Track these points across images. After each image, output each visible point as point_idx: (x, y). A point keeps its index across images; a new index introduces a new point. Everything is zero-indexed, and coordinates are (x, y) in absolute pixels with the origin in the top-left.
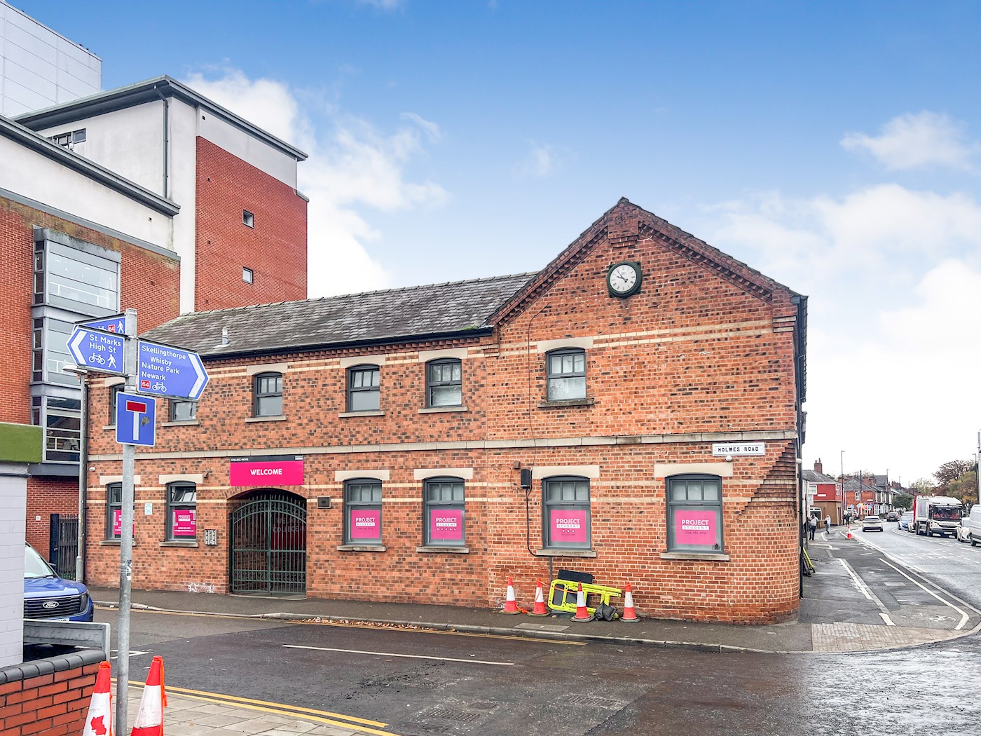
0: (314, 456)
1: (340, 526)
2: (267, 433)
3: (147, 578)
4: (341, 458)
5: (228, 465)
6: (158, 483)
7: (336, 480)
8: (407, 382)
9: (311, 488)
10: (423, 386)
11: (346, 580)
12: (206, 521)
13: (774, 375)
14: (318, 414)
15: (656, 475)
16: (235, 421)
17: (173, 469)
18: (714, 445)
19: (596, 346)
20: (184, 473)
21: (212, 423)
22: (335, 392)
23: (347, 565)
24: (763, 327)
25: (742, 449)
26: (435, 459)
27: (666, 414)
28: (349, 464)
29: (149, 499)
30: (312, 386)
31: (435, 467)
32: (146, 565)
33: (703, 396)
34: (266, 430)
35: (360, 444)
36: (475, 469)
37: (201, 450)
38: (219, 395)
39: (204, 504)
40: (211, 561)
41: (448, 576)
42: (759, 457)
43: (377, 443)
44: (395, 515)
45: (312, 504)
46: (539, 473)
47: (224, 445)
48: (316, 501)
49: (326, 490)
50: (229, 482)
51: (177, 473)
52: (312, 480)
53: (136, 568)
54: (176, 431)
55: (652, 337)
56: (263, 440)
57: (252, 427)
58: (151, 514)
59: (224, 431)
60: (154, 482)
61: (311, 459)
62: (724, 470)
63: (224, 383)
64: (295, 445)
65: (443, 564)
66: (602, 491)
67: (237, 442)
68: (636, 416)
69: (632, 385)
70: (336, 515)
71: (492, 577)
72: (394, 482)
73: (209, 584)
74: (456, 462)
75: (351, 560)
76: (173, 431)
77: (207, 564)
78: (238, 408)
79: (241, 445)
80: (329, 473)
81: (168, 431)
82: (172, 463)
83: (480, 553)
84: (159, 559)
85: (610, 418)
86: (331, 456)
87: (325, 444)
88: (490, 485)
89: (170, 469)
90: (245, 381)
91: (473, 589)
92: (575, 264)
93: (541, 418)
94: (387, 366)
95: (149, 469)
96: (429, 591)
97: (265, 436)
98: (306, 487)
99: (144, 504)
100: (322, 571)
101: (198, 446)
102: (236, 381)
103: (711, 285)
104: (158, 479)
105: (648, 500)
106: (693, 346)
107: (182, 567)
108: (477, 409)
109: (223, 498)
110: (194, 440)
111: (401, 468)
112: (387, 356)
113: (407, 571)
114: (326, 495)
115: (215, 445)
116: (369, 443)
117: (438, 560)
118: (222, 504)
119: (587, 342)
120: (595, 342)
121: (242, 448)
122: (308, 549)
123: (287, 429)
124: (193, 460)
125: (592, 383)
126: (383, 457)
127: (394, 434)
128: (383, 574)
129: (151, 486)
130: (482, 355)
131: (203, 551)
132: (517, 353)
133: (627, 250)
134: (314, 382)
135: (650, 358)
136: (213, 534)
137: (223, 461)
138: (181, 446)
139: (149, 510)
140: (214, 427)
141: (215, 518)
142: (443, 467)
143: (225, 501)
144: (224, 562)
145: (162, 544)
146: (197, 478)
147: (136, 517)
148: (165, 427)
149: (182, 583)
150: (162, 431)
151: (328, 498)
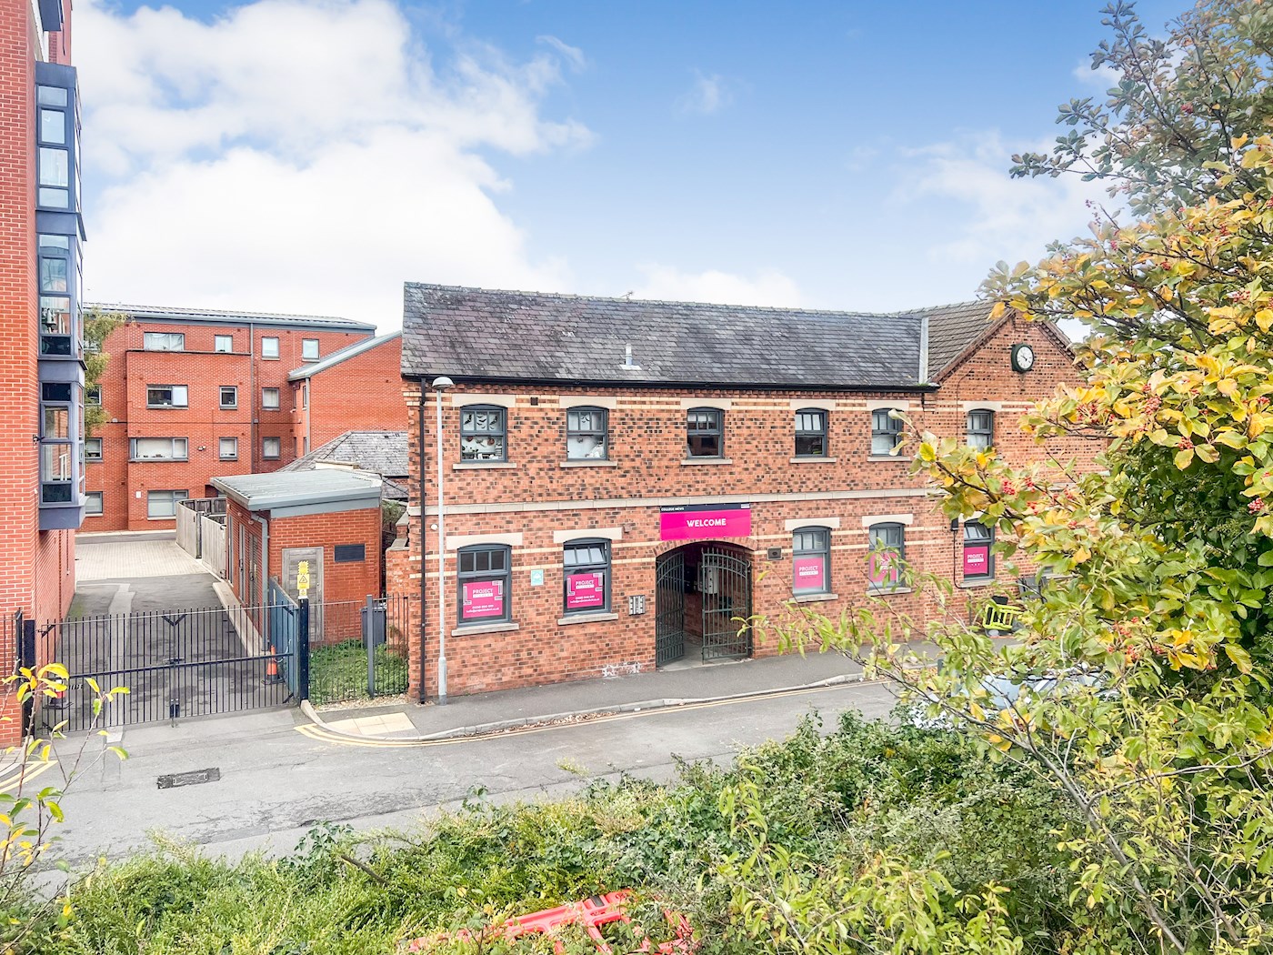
0: (762, 505)
1: (791, 577)
2: (706, 478)
3: (536, 670)
4: (792, 505)
5: (658, 516)
6: (552, 541)
7: (786, 530)
8: (855, 430)
9: (758, 540)
12: (628, 586)
14: (766, 458)
16: (665, 462)
17: (576, 523)
19: (1003, 410)
20: (594, 527)
21: (633, 464)
22: (784, 435)
26: (881, 506)
28: (800, 512)
29: (537, 564)
30: (760, 428)
31: (881, 514)
32: (534, 653)
34: (706, 474)
35: (811, 491)
37: (620, 498)
38: (644, 430)
39: (625, 565)
40: (635, 634)
43: (827, 490)
44: (845, 562)
45: (760, 556)
47: (650, 491)
48: (765, 552)
49: (775, 540)
50: (659, 535)
51: (582, 528)
52: (760, 529)
53: (517, 660)
54: (581, 473)
56: (700, 486)
57: (687, 471)
58: (542, 583)
59: (651, 475)
60: (546, 541)
61: (759, 508)
63: (650, 416)
64: (741, 492)
67: (668, 488)
70: (787, 566)
71: (928, 611)
72: (844, 529)
73: (632, 663)
74: (899, 508)
76: (575, 473)
77: (630, 638)
78: (669, 447)
79: (673, 491)
80: (779, 521)
81: (567, 473)
82: (576, 515)
84: (556, 642)
86: (781, 504)
87: (774, 492)
88: (926, 529)
89: (572, 524)
90: (678, 415)
94: (838, 412)
95: (536, 524)
97: (703, 482)
98: (754, 538)
99: (529, 572)
101: (614, 493)
102: (666, 415)
104: (552, 537)
107: (593, 647)
109: (650, 556)
110: (608, 485)
111: (850, 515)
114: (776, 545)
115: (639, 492)
116: (819, 491)
118: (649, 563)
120: (1003, 406)
121: (675, 496)
122: (755, 605)
123: (731, 473)
124: (608, 511)
126: (833, 504)
127: (844, 481)
129: (541, 546)
130: (920, 409)
131: (623, 623)
132: (947, 410)
134: (761, 424)
136: (640, 600)
137: (650, 511)
138: (589, 492)
139: (537, 578)
140: (637, 470)
141: (641, 581)
142: (888, 513)
143: (654, 559)
144: (653, 632)
145: (561, 622)
146: (614, 533)
147: (517, 590)
148: (563, 469)
149: (592, 668)
150: (558, 473)
151: (780, 549)
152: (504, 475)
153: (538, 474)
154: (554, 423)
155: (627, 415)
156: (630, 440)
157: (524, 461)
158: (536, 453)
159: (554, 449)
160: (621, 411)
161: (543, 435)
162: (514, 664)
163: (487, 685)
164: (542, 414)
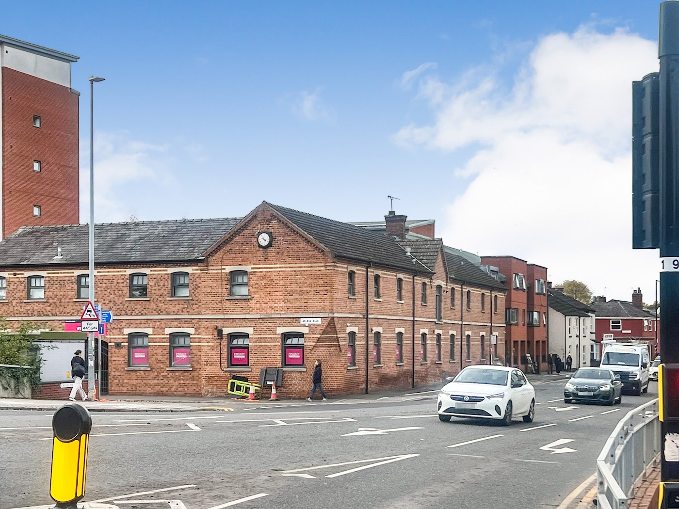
1: (127, 357)
4: (127, 321)
5: (64, 324)
7: (124, 333)
8: (161, 283)
10: (170, 286)
11: (130, 385)
13: (326, 288)
14: (114, 298)
15: (277, 333)
16: (67, 300)
18: (301, 319)
19: (252, 270)
21: (53, 301)
22: (123, 287)
23: (130, 377)
24: (322, 267)
25: (312, 321)
26: (176, 323)
27: (282, 304)
28: (132, 325)
30: (111, 283)
31: (176, 328)
33: (297, 296)
35: (137, 315)
36: (195, 328)
37: (48, 315)
38: (58, 286)
41: (182, 382)
42: (319, 325)
43: (146, 315)
44: (155, 352)
45: (111, 346)
46: (226, 331)
47: (61, 313)
48: (113, 344)
49: (119, 338)
52: (111, 333)
54: (32, 305)
55: (277, 268)
57: (77, 304)
59: (61, 306)
62: (305, 330)
63: (61, 279)
65: (179, 376)
66: (254, 340)
67: (68, 311)
68: (269, 305)
69: (268, 290)
70: (124, 351)
71: (204, 382)
72: (154, 335)
74: (186, 325)
75: (133, 375)
76: (30, 304)
78: (69, 293)
79: (71, 313)
80: (121, 329)
83: (198, 370)
85: (258, 305)
86: (122, 320)
87: (119, 314)
88: (203, 337)
90: (73, 278)
91: (194, 388)
92: (243, 230)
93: (227, 304)
94: (150, 274)
96: (173, 389)
98: (108, 336)
100: (117, 381)
101: (45, 313)
102: (67, 278)
103: (301, 246)
105: (274, 344)
106: (293, 273)
108: (197, 298)
110: (43, 310)
111: (158, 327)
112: (151, 269)
113: (162, 380)
114: (119, 341)
115: (56, 313)
116: (142, 314)
117: (177, 374)
119: (248, 268)
120: (252, 268)
121: (71, 315)
122: (109, 369)
124: (43, 321)
125: (250, 288)
126: (149, 321)
127: (155, 310)
128: (149, 381)
130: (199, 271)
132: (216, 271)
133: (266, 226)
134: (112, 281)
135: (276, 278)
137: (61, 322)
138: (35, 313)
140: (55, 303)
142: (180, 327)
148: (25, 302)
151: (121, 343)
152: (4, 305)
153: (16, 305)
154: (22, 283)
155: (51, 279)
156: (52, 290)
157: (11, 299)
158: (15, 296)
159: (22, 294)
160: (49, 277)
161: (18, 289)
164: (18, 280)
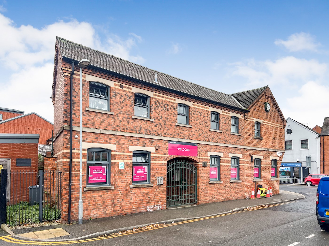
0: (201, 145)
1: (209, 174)
2: (184, 132)
3: (121, 208)
4: (209, 146)
5: (167, 144)
6: (128, 150)
7: (208, 155)
9: (200, 158)
10: (231, 125)
11: (211, 195)
12: (157, 172)
14: (202, 127)
15: (270, 159)
16: (170, 123)
17: (138, 143)
18: (277, 152)
19: (263, 123)
20: (144, 146)
21: (159, 122)
23: (211, 189)
24: (282, 127)
26: (234, 150)
29: (122, 159)
30: (200, 115)
31: (234, 153)
32: (120, 200)
34: (184, 130)
35: (215, 142)
36: (242, 155)
37: (154, 135)
39: (156, 163)
40: (159, 193)
41: (236, 190)
43: (220, 142)
45: (200, 164)
46: (254, 157)
47: (165, 134)
48: (202, 163)
49: (205, 159)
50: (168, 153)
51: (140, 146)
52: (200, 154)
53: (113, 203)
54: (140, 122)
56: (182, 135)
57: (178, 128)
58: (124, 169)
60: (126, 150)
62: (278, 158)
63: (165, 103)
64: (194, 139)
65: (235, 186)
67: (171, 134)
68: (268, 143)
69: (268, 135)
70: (208, 169)
72: (224, 157)
73: (158, 206)
74: (238, 152)
76: (138, 122)
77: (157, 195)
79: (173, 135)
80: (206, 152)
81: (135, 121)
82: (138, 140)
83: (243, 182)
84: (129, 196)
85: (265, 143)
86: (206, 145)
87: (204, 140)
88: (245, 160)
89: (136, 143)
90: (175, 105)
93: (254, 141)
94: (222, 114)
95: (122, 141)
98: (198, 157)
99: (119, 163)
100: (203, 193)
101: (152, 133)
102: (170, 104)
104: (128, 148)
105: (269, 165)
107: (143, 198)
109: (165, 161)
110: (150, 129)
111: (226, 152)
112: (222, 111)
113: (227, 189)
114: (205, 161)
115: (161, 133)
116: (217, 142)
117: (234, 184)
118: (164, 164)
119: (262, 121)
121: (173, 137)
122: (199, 184)
123: (192, 131)
124: (150, 140)
125: (262, 133)
127: (224, 140)
128: (221, 191)
129: (124, 152)
131: (155, 188)
134: (201, 114)
135: (270, 129)
136: (161, 179)
137: (165, 142)
138: (143, 131)
139: (122, 166)
140: (160, 124)
141: (161, 171)
142: (235, 153)
143: (166, 162)
144: (165, 193)
145: (131, 187)
146: (152, 149)
147: (113, 171)
148: (133, 118)
149: (143, 207)
150: (131, 120)
151: (206, 163)
152: (108, 117)
153: (123, 119)
154: (130, 98)
155: (157, 101)
156: (158, 111)
157: (117, 112)
158: (122, 110)
159: (129, 109)
160: (155, 99)
161: (125, 103)
162: (111, 205)
163: (100, 215)
164: (125, 93)
